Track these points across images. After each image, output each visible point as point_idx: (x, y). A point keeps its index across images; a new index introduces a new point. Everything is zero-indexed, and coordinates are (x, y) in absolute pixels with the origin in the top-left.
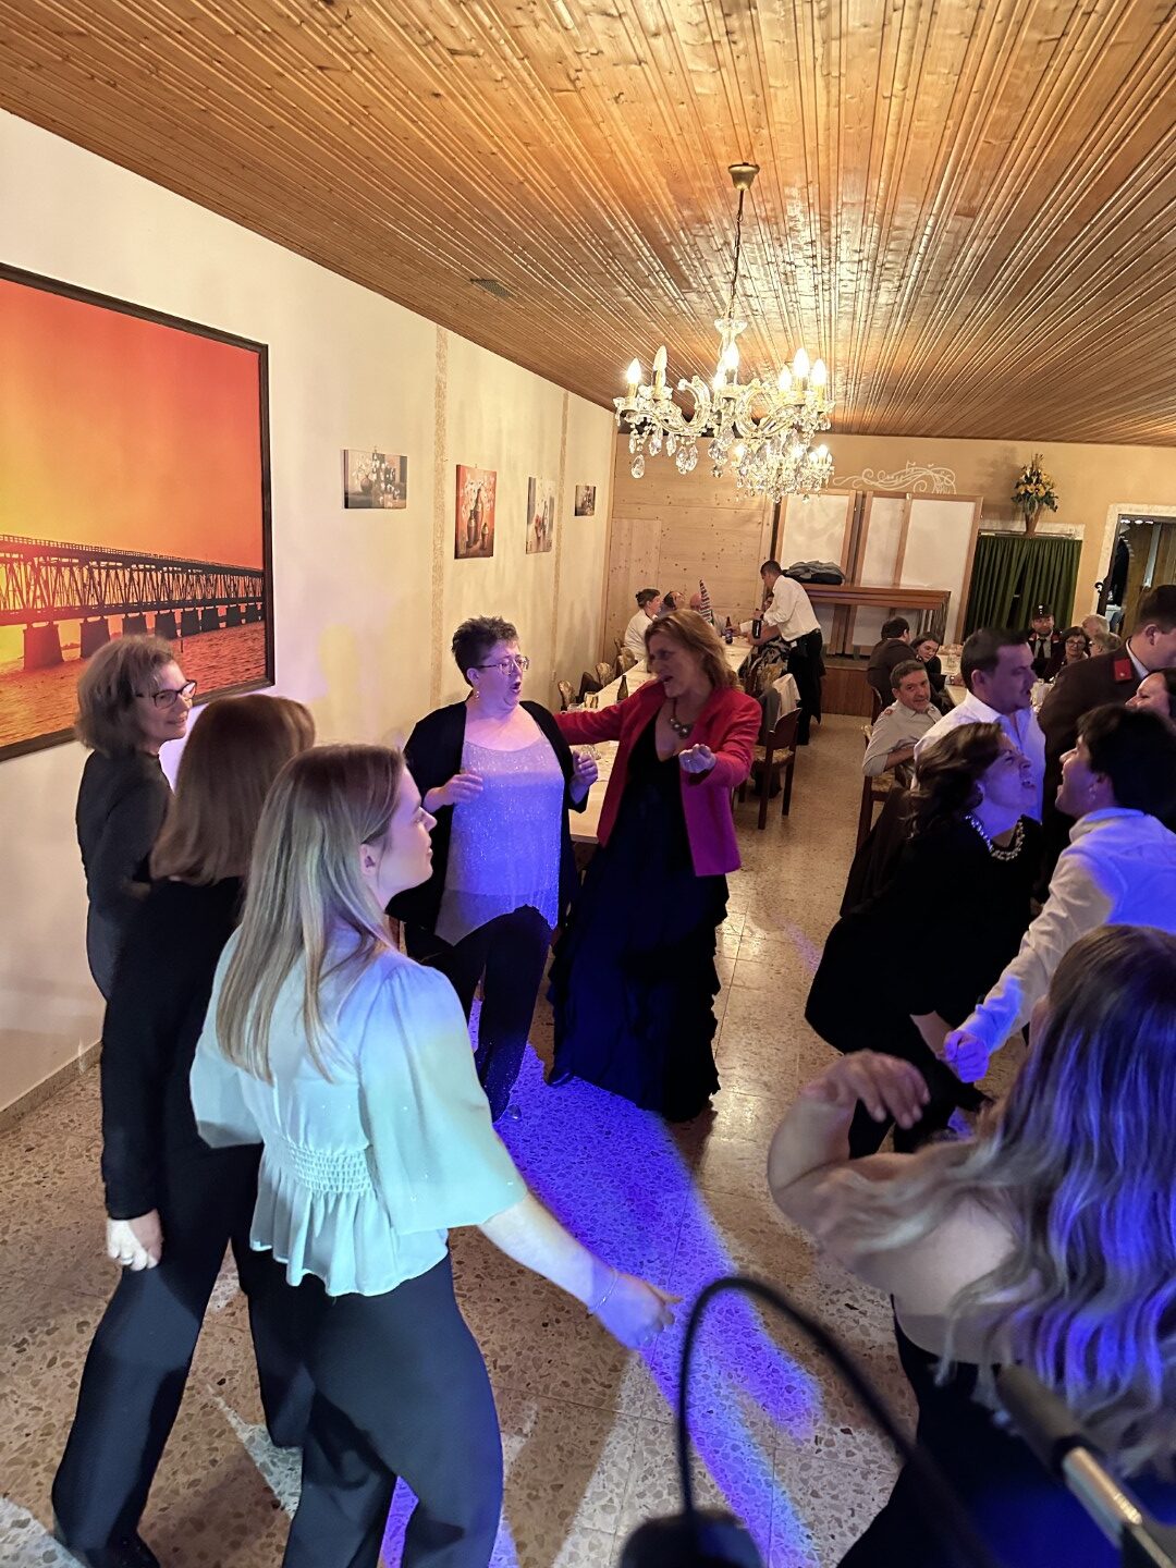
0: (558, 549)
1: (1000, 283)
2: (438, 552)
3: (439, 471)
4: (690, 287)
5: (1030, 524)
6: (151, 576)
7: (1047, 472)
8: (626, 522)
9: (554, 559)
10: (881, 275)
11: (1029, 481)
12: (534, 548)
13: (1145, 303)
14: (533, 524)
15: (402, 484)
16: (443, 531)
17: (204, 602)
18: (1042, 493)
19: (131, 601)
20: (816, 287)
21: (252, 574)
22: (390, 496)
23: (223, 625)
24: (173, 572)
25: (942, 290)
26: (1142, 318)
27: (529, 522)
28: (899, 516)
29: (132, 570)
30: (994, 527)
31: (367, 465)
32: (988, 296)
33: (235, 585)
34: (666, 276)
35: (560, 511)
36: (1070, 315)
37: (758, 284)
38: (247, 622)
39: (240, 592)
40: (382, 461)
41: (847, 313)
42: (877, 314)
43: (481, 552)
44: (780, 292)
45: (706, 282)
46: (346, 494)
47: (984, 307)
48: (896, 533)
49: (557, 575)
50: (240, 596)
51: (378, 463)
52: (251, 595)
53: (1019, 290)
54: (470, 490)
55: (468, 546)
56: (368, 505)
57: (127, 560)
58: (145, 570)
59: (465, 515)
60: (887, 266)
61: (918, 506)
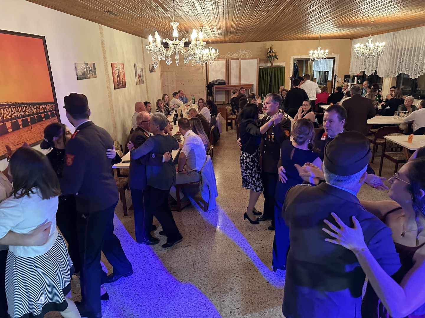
0: (146, 83)
1: (249, 4)
2: (109, 88)
3: (106, 66)
4: (168, 10)
5: (272, 64)
6: (18, 108)
7: (274, 49)
8: (165, 73)
9: (146, 86)
10: (218, 4)
11: (270, 52)
12: (139, 84)
13: (287, 7)
14: (137, 76)
15: (95, 71)
16: (109, 82)
17: (37, 114)
18: (274, 55)
19: (12, 117)
20: (201, 8)
21: (51, 103)
22: (91, 75)
23: (44, 119)
24: (25, 106)
25: (235, 7)
26: (287, 10)
27: (136, 76)
28: (238, 64)
29: (11, 108)
30: (263, 65)
31: (82, 67)
32: (247, 8)
33: (46, 107)
34: (160, 8)
35: (145, 72)
36: (269, 11)
37: (186, 8)
38: (51, 117)
39: (48, 109)
40: (87, 65)
41: (212, 14)
42: (220, 14)
43: (122, 87)
44: (192, 10)
45: (172, 9)
46: (77, 76)
47: (247, 10)
48: (238, 70)
49: (147, 90)
50: (48, 110)
51: (86, 66)
52: (51, 109)
53: (254, 6)
54: (116, 69)
55: (118, 85)
56: (85, 78)
57: (9, 105)
58: (16, 107)
59: (116, 77)
60: (219, 2)
61: (243, 62)
